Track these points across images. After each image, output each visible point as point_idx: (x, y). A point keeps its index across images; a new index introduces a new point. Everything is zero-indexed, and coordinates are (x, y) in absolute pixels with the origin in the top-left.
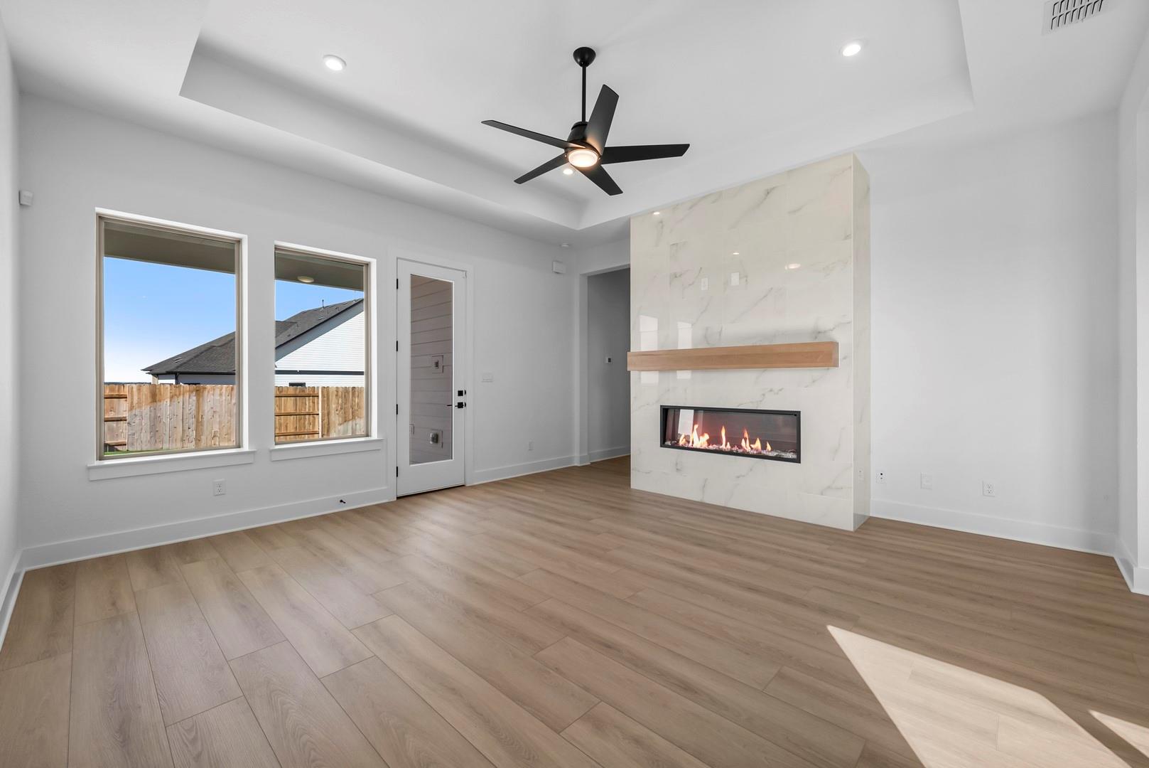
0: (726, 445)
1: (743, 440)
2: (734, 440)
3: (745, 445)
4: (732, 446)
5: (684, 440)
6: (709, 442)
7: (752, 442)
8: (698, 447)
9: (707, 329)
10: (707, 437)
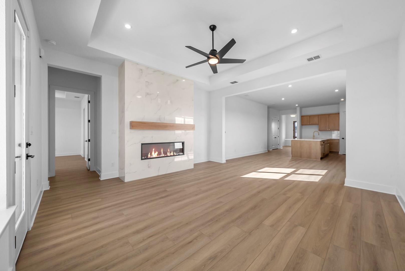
0: (163, 155)
1: (168, 152)
2: (165, 153)
3: (168, 154)
4: (165, 155)
5: (150, 155)
6: (158, 155)
7: (170, 153)
8: (155, 157)
9: (160, 116)
10: (157, 153)
